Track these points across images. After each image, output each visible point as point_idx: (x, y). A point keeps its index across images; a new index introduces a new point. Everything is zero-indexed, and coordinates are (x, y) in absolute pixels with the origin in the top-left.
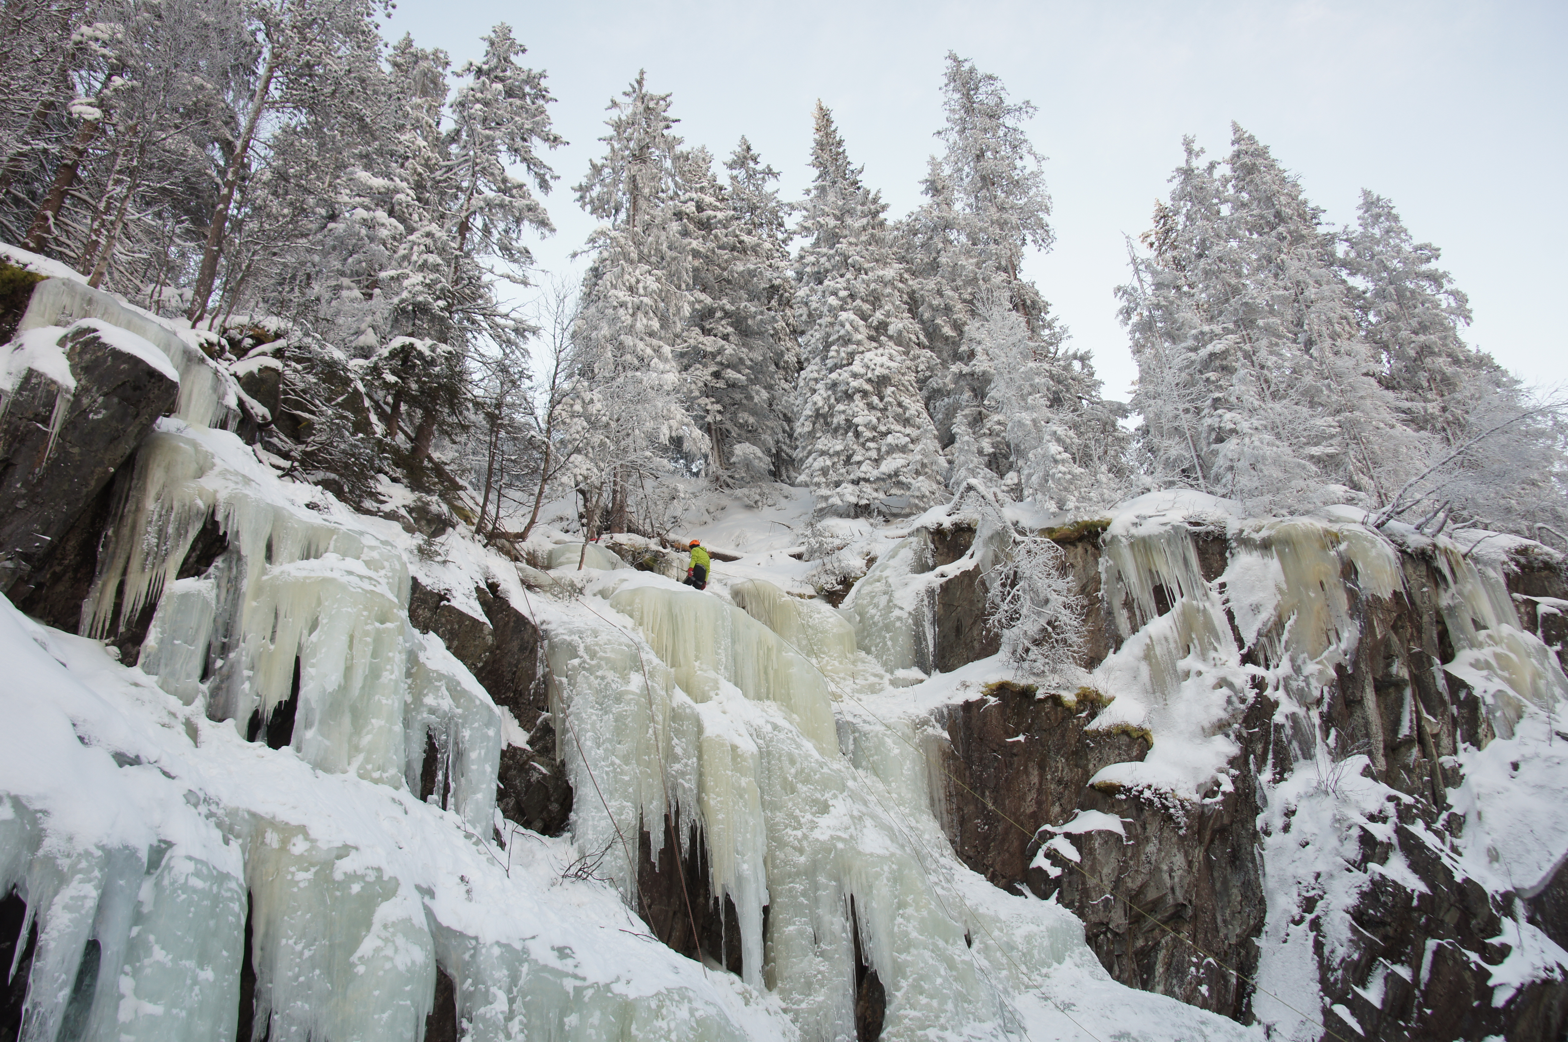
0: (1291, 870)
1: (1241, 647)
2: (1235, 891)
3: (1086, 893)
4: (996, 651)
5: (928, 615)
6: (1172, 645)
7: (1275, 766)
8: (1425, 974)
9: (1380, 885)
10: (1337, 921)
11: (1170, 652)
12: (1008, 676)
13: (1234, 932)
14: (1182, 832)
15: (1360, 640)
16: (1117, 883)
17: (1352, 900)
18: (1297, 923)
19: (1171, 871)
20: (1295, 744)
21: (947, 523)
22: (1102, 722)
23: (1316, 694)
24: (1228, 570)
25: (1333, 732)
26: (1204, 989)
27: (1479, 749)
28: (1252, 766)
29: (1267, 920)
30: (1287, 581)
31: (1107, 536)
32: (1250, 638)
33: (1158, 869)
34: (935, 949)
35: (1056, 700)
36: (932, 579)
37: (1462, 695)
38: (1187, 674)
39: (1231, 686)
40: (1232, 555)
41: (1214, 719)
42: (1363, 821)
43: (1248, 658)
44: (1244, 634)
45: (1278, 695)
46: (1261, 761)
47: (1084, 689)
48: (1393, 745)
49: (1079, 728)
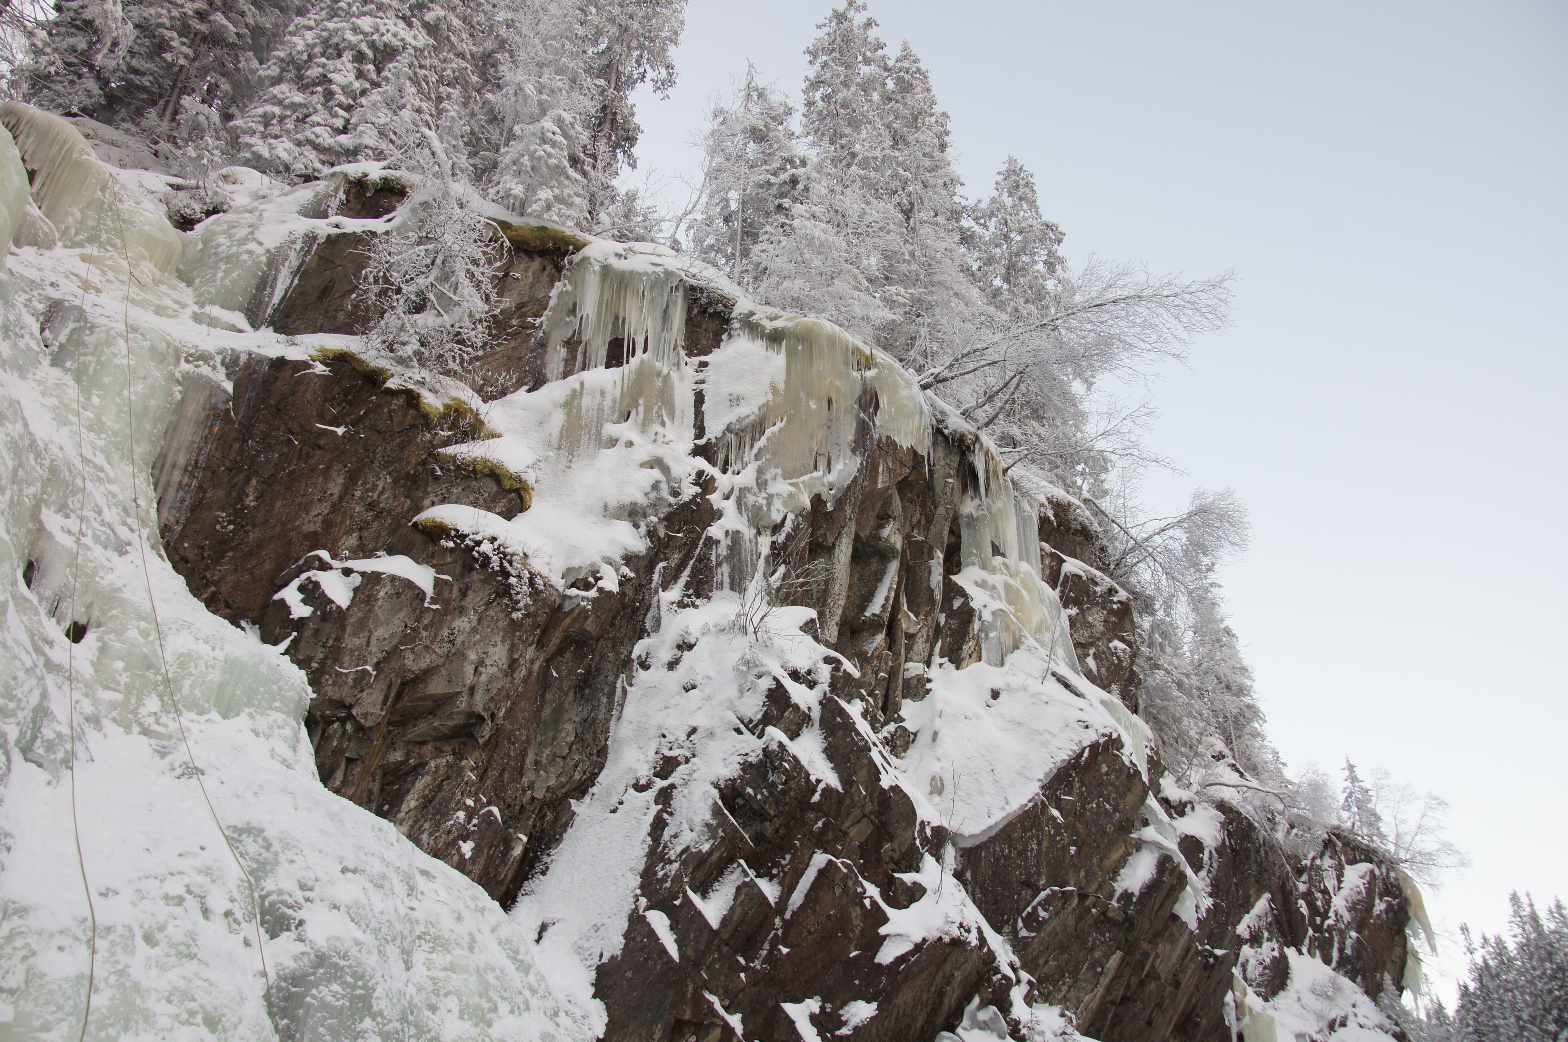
0: (657, 718)
1: (698, 436)
2: (569, 727)
3: (335, 654)
5: (293, 260)
6: (608, 403)
7: (687, 586)
8: (797, 898)
9: (775, 757)
10: (696, 796)
11: (600, 409)
13: (545, 783)
14: (517, 616)
15: (855, 479)
16: (391, 656)
17: (730, 770)
18: (640, 788)
19: (481, 663)
20: (725, 569)
21: (376, 177)
22: (468, 451)
23: (777, 518)
24: (717, 351)
25: (782, 570)
26: (467, 848)
27: (958, 668)
28: (656, 577)
29: (600, 778)
30: (787, 382)
31: (577, 258)
32: (714, 429)
33: (461, 655)
35: (412, 401)
36: (321, 227)
37: (957, 603)
38: (613, 442)
39: (665, 470)
40: (730, 336)
41: (627, 500)
42: (782, 675)
43: (703, 451)
44: (708, 423)
45: (726, 505)
46: (671, 574)
47: (461, 402)
48: (862, 626)
49: (431, 447)
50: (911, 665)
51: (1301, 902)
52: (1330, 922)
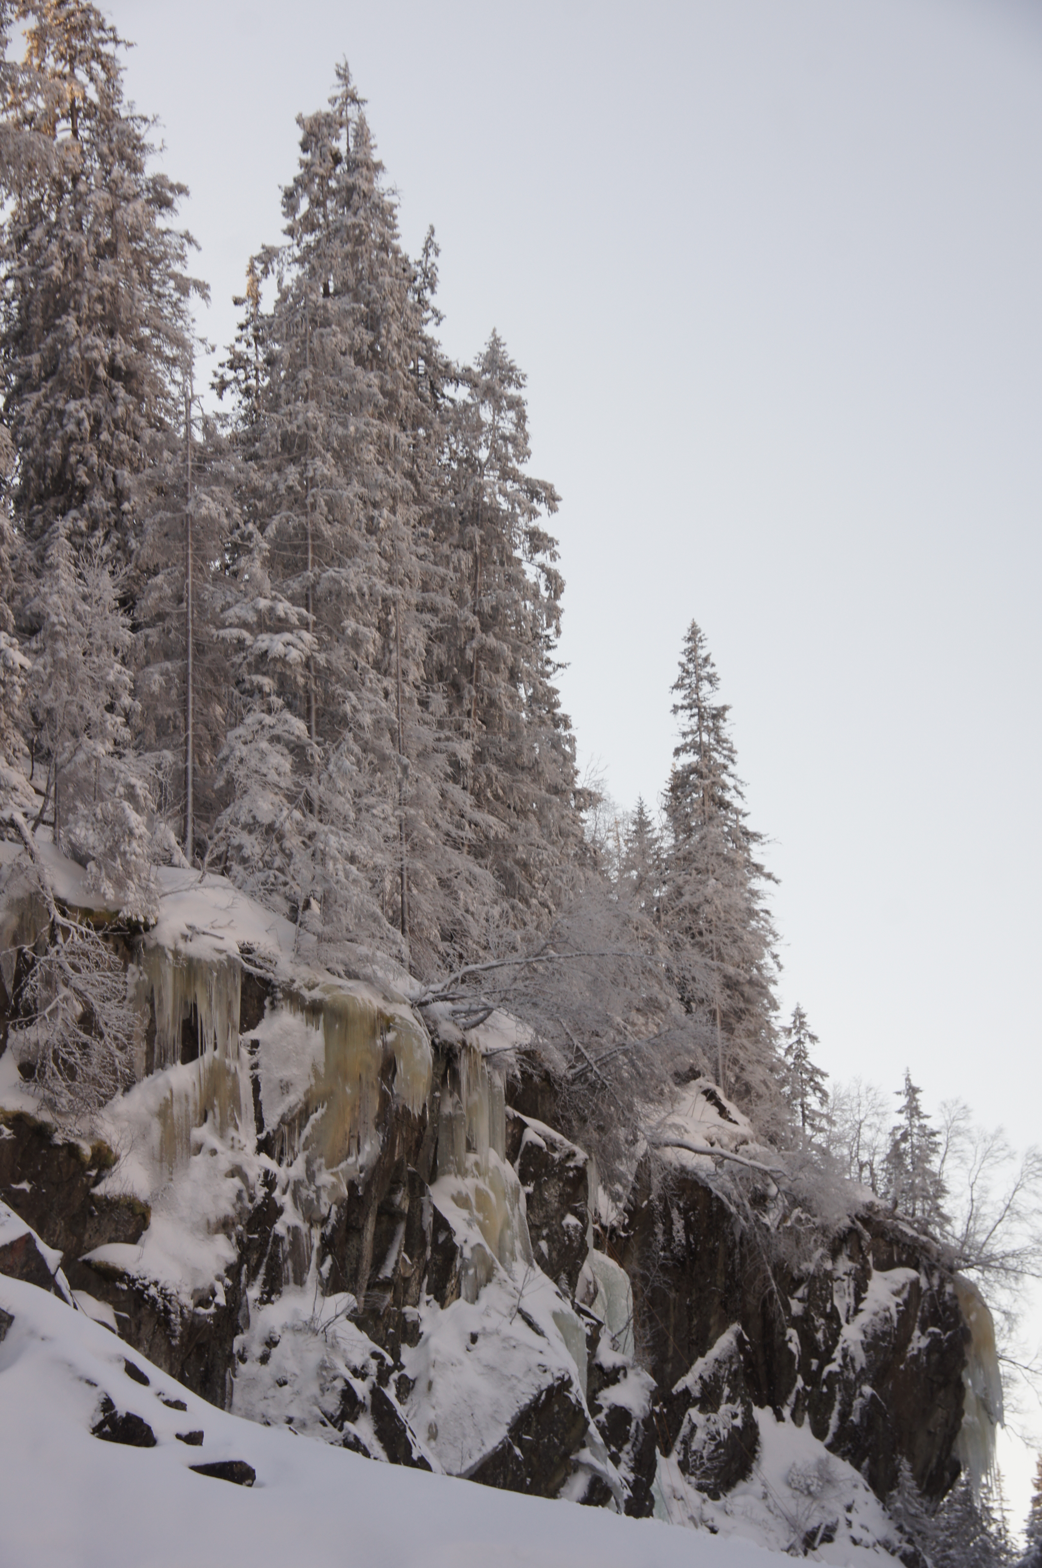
0: (261, 1407)
1: (260, 1130)
6: (191, 1108)
7: (265, 1283)
9: (352, 1447)
11: (187, 1116)
12: (25, 1105)
14: (175, 1342)
20: (289, 1264)
22: (109, 1187)
23: (324, 1211)
24: (263, 1024)
25: (329, 1261)
27: (442, 1307)
28: (243, 1278)
30: (326, 1065)
31: (150, 940)
32: (272, 1121)
35: (72, 1149)
37: (441, 1238)
38: (199, 1148)
39: (244, 1177)
40: (274, 1007)
41: (221, 1215)
42: (348, 1374)
43: (264, 1147)
44: (266, 1115)
45: (285, 1200)
46: (253, 1274)
47: (102, 1142)
48: (375, 1285)
49: (87, 1189)
50: (407, 1309)
51: (792, 1333)
52: (833, 1367)
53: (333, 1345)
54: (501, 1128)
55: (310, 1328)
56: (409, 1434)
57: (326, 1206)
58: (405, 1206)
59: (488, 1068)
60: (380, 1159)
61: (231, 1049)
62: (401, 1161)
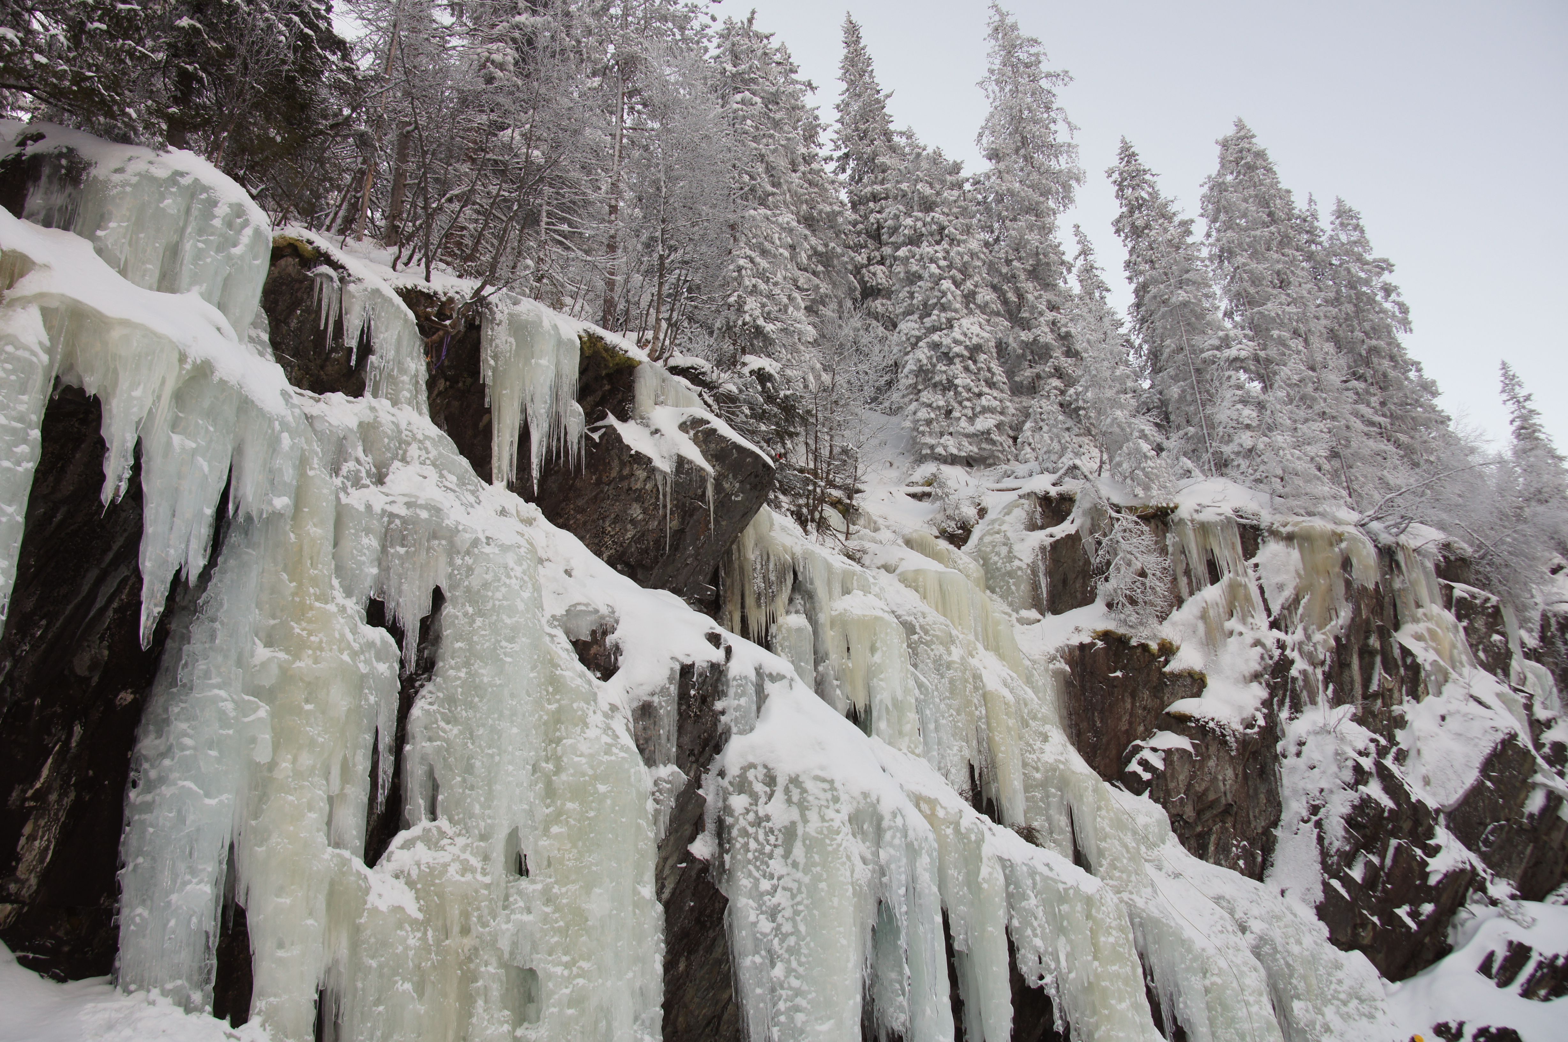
0: (1301, 784)
1: (1269, 616)
2: (1262, 796)
3: (1168, 793)
4: (1092, 601)
5: (1042, 568)
6: (1221, 610)
7: (1290, 707)
8: (1388, 862)
9: (1366, 802)
10: (1334, 823)
11: (1220, 615)
12: (1110, 625)
13: (1260, 824)
14: (1233, 753)
16: (1189, 787)
17: (1347, 810)
18: (1305, 821)
20: (1305, 693)
21: (1053, 492)
22: (1175, 666)
23: (1321, 657)
24: (1259, 553)
25: (1331, 687)
26: (1241, 863)
27: (1418, 702)
28: (1276, 707)
29: (1283, 817)
30: (1304, 569)
31: (1175, 517)
32: (1276, 609)
33: (1216, 778)
34: (1120, 839)
35: (1144, 647)
36: (1041, 537)
37: (1409, 661)
38: (1231, 633)
39: (1263, 646)
40: (1264, 542)
41: (1252, 671)
42: (1355, 756)
43: (1274, 625)
44: (1271, 606)
45: (1294, 655)
46: (1281, 703)
47: (1163, 640)
48: (1365, 697)
49: (1159, 669)
50: (1394, 707)
53: (1342, 739)
54: (1436, 591)
55: (1325, 731)
56: (1406, 787)
57: (1322, 654)
58: (1377, 645)
59: (1418, 558)
60: (1353, 619)
61: (1240, 570)
62: (1368, 619)
